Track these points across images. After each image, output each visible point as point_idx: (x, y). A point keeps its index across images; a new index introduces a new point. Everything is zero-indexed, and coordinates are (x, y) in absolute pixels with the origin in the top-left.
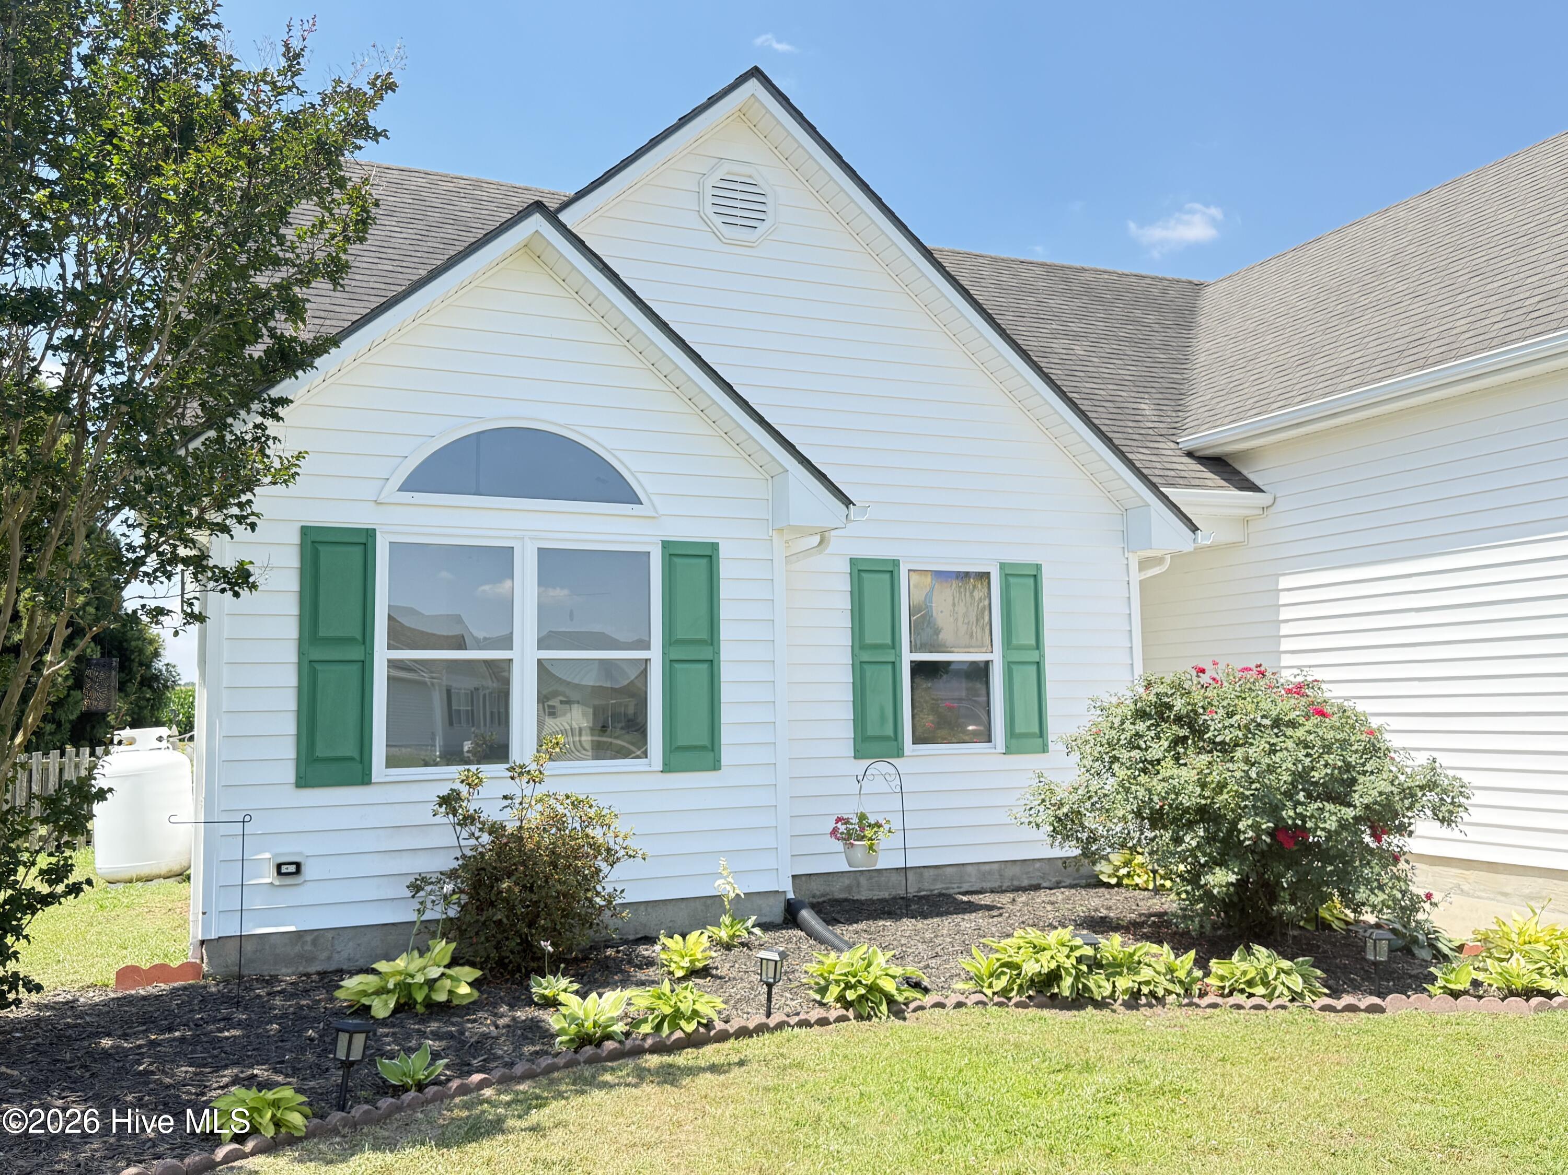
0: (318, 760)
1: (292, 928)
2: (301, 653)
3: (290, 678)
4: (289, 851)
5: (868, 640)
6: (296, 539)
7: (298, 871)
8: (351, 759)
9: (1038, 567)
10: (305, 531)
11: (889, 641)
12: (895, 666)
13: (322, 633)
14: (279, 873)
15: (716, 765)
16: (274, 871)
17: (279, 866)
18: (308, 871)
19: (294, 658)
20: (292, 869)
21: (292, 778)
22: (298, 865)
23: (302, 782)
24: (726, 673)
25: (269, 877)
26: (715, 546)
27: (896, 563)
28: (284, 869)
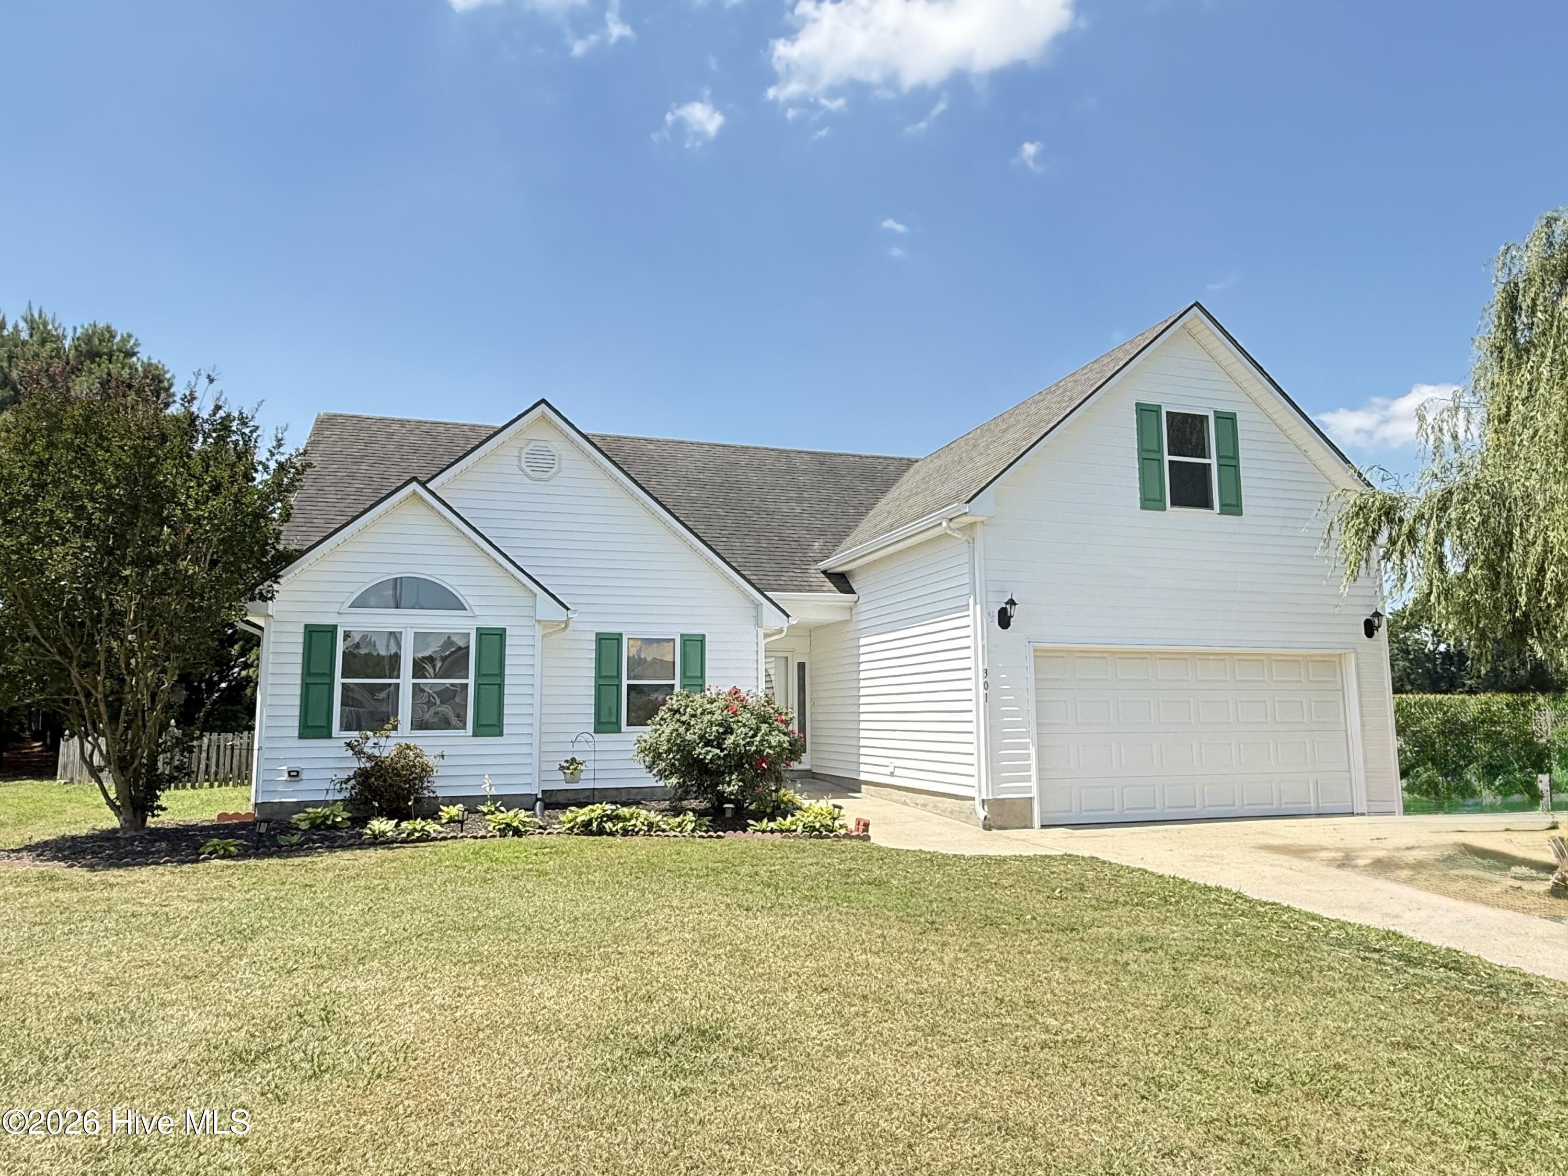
0: (308, 727)
1: (295, 800)
2: (302, 680)
3: (298, 691)
4: (294, 765)
5: (604, 674)
6: (302, 630)
7: (297, 775)
8: (323, 727)
9: (704, 636)
10: (306, 626)
11: (615, 674)
12: (619, 687)
13: (312, 671)
14: (289, 775)
15: (501, 734)
16: (287, 775)
17: (289, 772)
18: (304, 776)
19: (299, 682)
20: (295, 774)
21: (296, 734)
22: (298, 772)
23: (301, 736)
24: (507, 690)
25: (285, 777)
26: (504, 630)
27: (621, 635)
28: (292, 774)
